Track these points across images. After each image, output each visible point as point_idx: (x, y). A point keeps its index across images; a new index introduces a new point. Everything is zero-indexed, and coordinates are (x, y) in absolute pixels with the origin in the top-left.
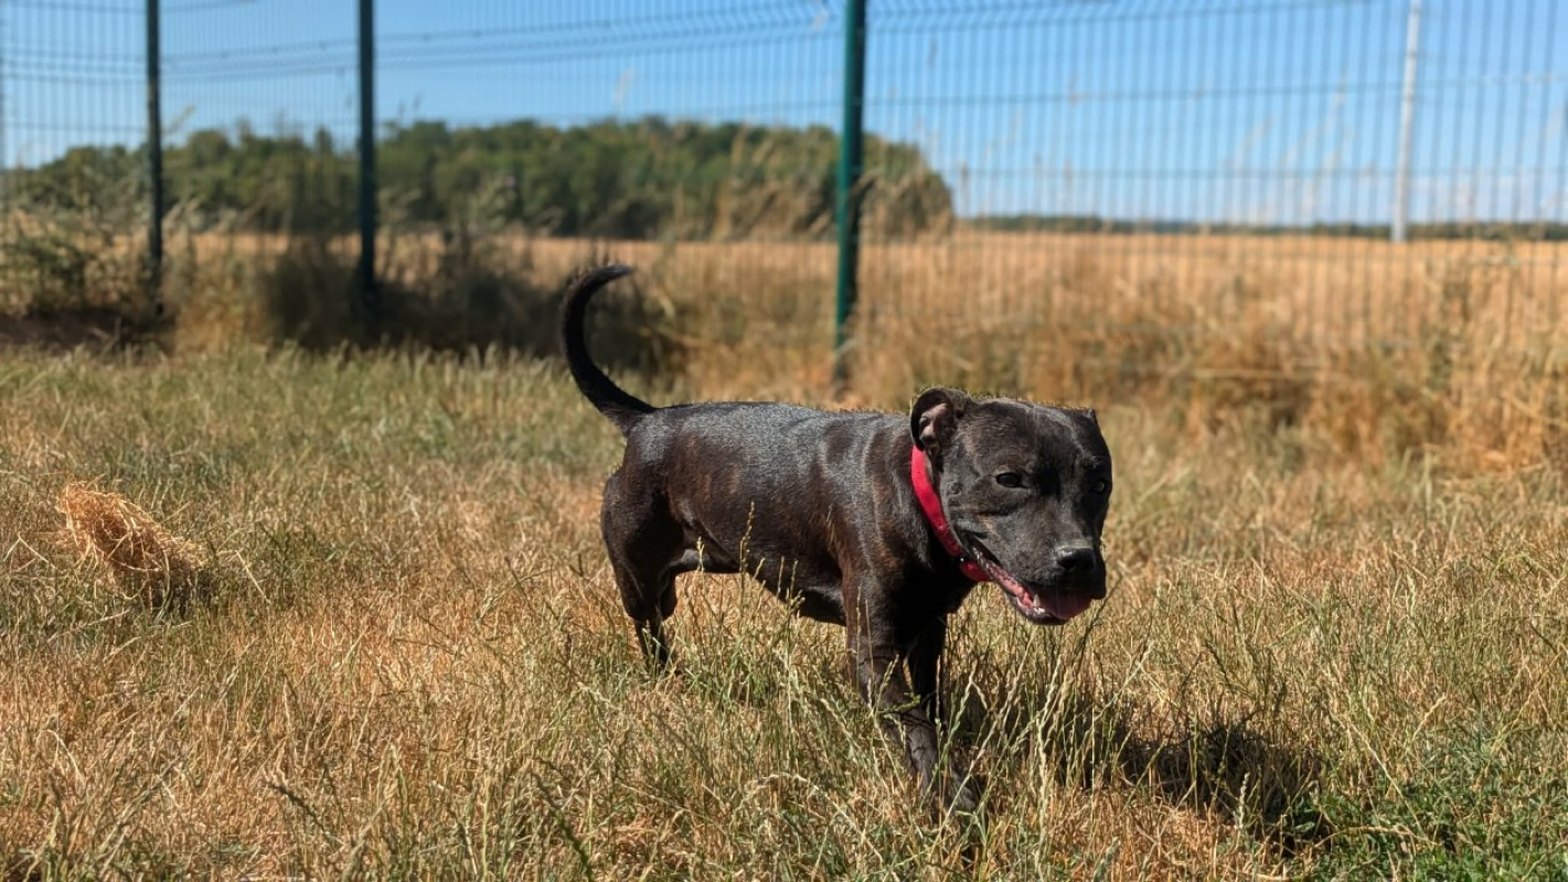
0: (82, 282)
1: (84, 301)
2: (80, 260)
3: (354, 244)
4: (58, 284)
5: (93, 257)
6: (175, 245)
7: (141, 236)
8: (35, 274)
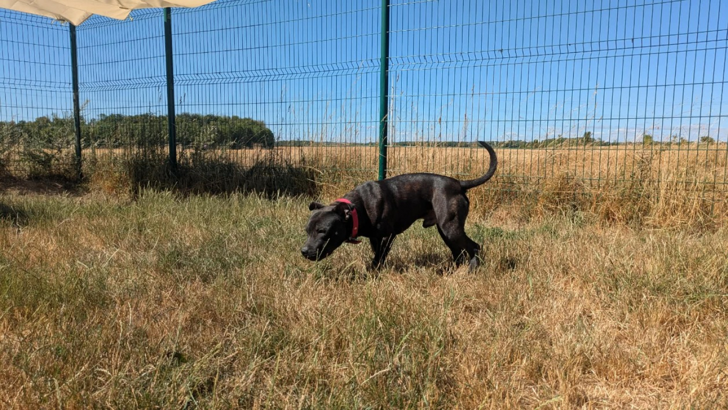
0: (49, 166)
1: (51, 173)
2: (49, 158)
3: (167, 150)
4: (39, 167)
5: (53, 156)
6: (87, 152)
7: (72, 148)
8: (31, 163)
